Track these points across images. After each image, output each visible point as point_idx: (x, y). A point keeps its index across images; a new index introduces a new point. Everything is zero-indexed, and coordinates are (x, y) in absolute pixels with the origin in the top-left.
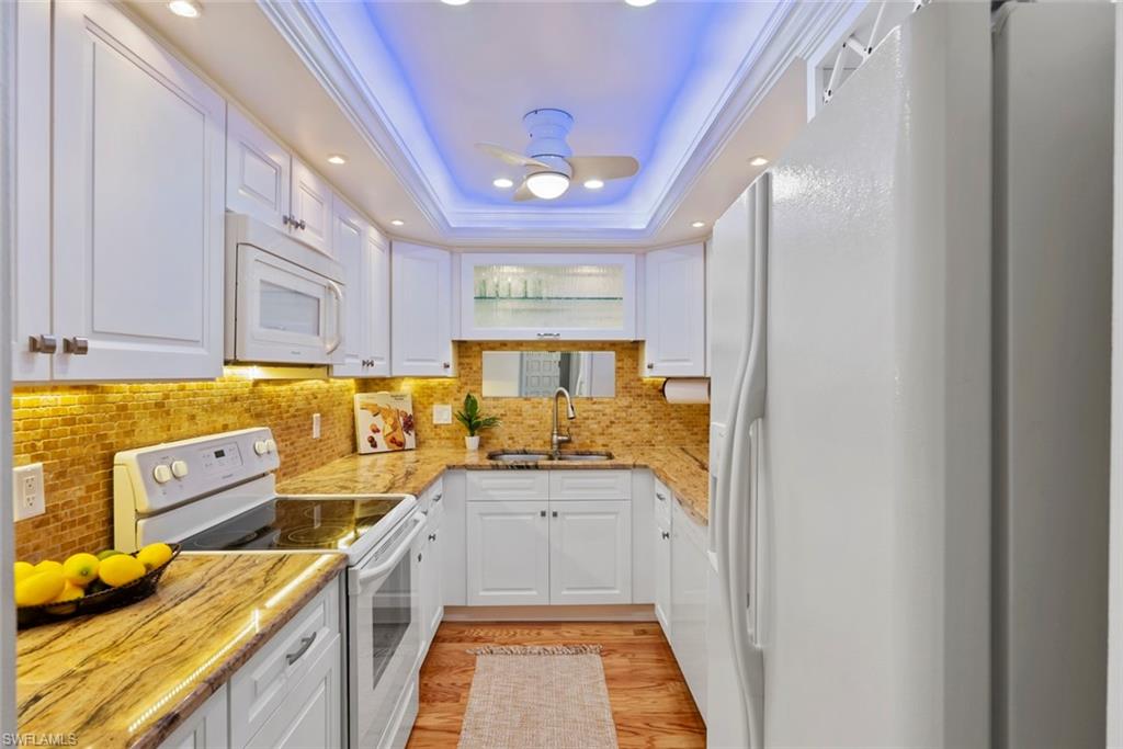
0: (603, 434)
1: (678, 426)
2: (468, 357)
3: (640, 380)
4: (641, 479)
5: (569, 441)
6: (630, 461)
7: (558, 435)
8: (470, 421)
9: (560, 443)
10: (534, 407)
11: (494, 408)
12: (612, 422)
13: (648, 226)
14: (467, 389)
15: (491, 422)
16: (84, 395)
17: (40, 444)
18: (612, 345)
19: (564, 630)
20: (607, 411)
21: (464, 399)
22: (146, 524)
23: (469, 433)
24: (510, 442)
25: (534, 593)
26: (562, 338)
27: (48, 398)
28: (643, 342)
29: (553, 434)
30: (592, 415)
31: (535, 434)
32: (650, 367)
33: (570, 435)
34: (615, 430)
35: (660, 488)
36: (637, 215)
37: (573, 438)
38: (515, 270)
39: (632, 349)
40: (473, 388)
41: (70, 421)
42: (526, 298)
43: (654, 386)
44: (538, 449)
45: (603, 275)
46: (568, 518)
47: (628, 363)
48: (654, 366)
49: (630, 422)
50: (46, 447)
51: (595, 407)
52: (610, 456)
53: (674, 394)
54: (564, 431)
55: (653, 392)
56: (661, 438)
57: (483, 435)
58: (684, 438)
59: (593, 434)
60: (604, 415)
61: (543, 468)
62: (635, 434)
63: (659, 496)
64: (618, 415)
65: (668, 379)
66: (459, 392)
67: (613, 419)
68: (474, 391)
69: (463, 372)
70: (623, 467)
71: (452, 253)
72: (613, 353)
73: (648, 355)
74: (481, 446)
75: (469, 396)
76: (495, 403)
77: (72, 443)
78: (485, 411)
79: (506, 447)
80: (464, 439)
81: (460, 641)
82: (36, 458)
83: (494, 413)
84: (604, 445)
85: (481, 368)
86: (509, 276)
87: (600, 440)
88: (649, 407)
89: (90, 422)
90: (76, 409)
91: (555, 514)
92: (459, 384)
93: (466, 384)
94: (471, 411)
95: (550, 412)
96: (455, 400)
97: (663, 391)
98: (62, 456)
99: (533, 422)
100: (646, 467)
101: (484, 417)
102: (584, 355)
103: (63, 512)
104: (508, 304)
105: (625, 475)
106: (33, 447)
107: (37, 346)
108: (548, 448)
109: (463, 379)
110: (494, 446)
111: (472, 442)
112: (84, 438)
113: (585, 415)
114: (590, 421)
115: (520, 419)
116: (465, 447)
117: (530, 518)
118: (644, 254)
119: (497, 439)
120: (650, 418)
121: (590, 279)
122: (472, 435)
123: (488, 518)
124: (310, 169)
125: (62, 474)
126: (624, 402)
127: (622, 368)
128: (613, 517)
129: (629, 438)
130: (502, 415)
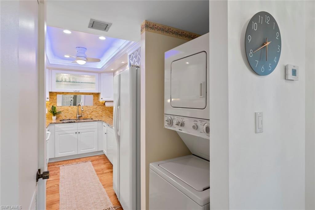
0: (90, 114)
1: (108, 112)
2: (53, 96)
3: (99, 102)
4: (100, 123)
5: (81, 116)
6: (97, 119)
7: (79, 115)
8: (54, 112)
9: (79, 117)
10: (72, 109)
11: (60, 109)
12: (92, 112)
14: (52, 104)
15: (60, 112)
18: (92, 94)
19: (81, 159)
20: (91, 109)
21: (51, 107)
24: (65, 117)
25: (74, 152)
26: (80, 92)
28: (100, 93)
29: (77, 115)
30: (87, 110)
31: (72, 115)
32: (102, 99)
33: (82, 115)
34: (93, 113)
35: (104, 124)
37: (82, 116)
39: (97, 94)
40: (54, 104)
42: (70, 82)
43: (102, 103)
44: (73, 119)
46: (82, 133)
47: (96, 98)
48: (103, 98)
49: (97, 111)
51: (88, 108)
52: (92, 119)
53: (107, 105)
54: (80, 114)
55: (102, 104)
56: (104, 115)
57: (57, 116)
58: (109, 115)
59: (88, 115)
60: (90, 110)
61: (76, 122)
62: (98, 114)
63: (104, 126)
64: (94, 110)
65: (106, 101)
66: (50, 105)
67: (92, 111)
68: (54, 105)
69: (51, 100)
70: (96, 121)
71: (49, 69)
72: (92, 96)
73: (101, 96)
74: (57, 119)
75: (53, 106)
76: (61, 108)
78: (58, 110)
79: (64, 119)
80: (51, 117)
81: (54, 165)
83: (60, 110)
84: (90, 117)
85: (57, 99)
86: (65, 76)
87: (89, 116)
88: (101, 108)
91: (79, 133)
92: (50, 103)
93: (52, 103)
94: (54, 110)
95: (76, 109)
96: (49, 107)
97: (104, 104)
99: (71, 112)
100: (101, 120)
101: (57, 112)
104: (63, 83)
105: (96, 123)
108: (76, 118)
109: (51, 102)
111: (54, 118)
113: (85, 110)
114: (87, 111)
115: (68, 112)
116: (52, 119)
117: (72, 134)
119: (61, 117)
120: (101, 110)
121: (86, 78)
122: (54, 116)
123: (61, 135)
126: (95, 107)
127: (95, 99)
128: (93, 132)
129: (96, 115)
130: (63, 111)
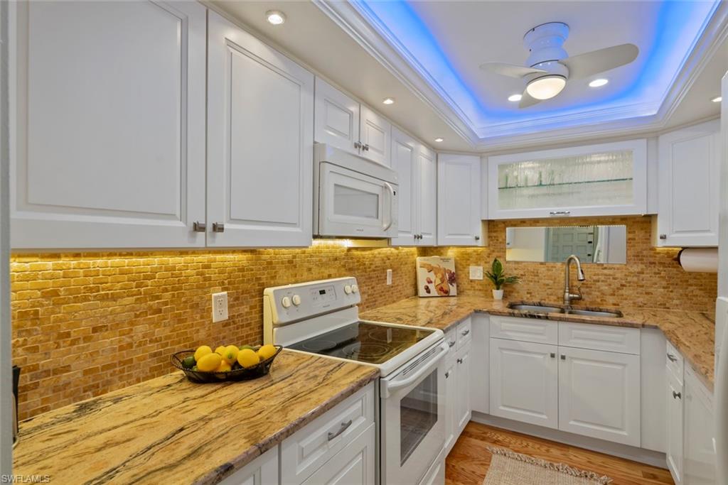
0: (614, 295)
1: (698, 292)
2: (495, 232)
3: (653, 249)
4: (651, 339)
5: (580, 299)
6: (638, 320)
7: (570, 293)
8: (496, 278)
9: (572, 300)
10: (548, 270)
11: (516, 269)
12: (623, 285)
13: (658, 112)
14: (495, 255)
15: (513, 280)
16: (249, 256)
17: (226, 282)
18: (623, 220)
19: (571, 453)
20: (618, 275)
21: (492, 262)
22: (277, 331)
23: (495, 287)
24: (529, 295)
25: (544, 417)
26: (572, 215)
27: (230, 257)
28: (656, 216)
29: (565, 292)
30: (602, 278)
31: (549, 291)
32: (663, 237)
33: (580, 294)
34: (624, 292)
35: (672, 351)
36: (648, 104)
37: (584, 296)
38: (531, 165)
39: (643, 222)
40: (498, 254)
41: (242, 270)
42: (541, 185)
43: (668, 255)
44: (552, 302)
45: (613, 161)
46: (576, 362)
47: (640, 234)
48: (668, 236)
49: (642, 286)
50: (229, 283)
51: (606, 272)
52: (619, 315)
53: (688, 261)
54: (575, 290)
55: (669, 260)
56: (676, 302)
57: (506, 289)
58: (706, 304)
59: (603, 294)
60: (615, 279)
61: (553, 319)
62: (647, 297)
63: (669, 356)
64: (629, 279)
65: (684, 248)
66: (488, 257)
67: (624, 282)
68: (500, 257)
69: (491, 242)
70: (632, 326)
71: (481, 157)
72: (624, 227)
73: (661, 228)
74: (505, 297)
75: (496, 260)
76: (516, 266)
77: (243, 281)
78: (507, 271)
79: (525, 299)
80: (492, 291)
81: (483, 439)
82: (224, 289)
83: (515, 273)
84: (614, 304)
85: (505, 240)
86: (527, 170)
87: (611, 300)
88: (663, 274)
89: (252, 270)
90: (245, 263)
91: (563, 358)
92: (489, 251)
93: (493, 251)
94: (497, 271)
95: (563, 275)
96: (486, 263)
97: (678, 260)
98: (238, 288)
99: (547, 282)
100: (656, 327)
101: (507, 276)
102: (602, 229)
103: (237, 320)
104: (525, 192)
105: (635, 333)
106: (223, 283)
107: (198, 228)
108: (561, 303)
109: (492, 249)
110: (515, 298)
111: (498, 294)
112: (249, 279)
113: (595, 278)
114: (600, 283)
115: (536, 278)
116: (492, 297)
117: (542, 357)
118: (657, 137)
119: (518, 292)
120: (664, 283)
121: (600, 165)
122: (498, 289)
123: (505, 352)
124: (372, 111)
125: (237, 299)
126: (636, 268)
127: (634, 239)
128: (619, 368)
129: (641, 300)
130: (522, 275)
